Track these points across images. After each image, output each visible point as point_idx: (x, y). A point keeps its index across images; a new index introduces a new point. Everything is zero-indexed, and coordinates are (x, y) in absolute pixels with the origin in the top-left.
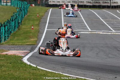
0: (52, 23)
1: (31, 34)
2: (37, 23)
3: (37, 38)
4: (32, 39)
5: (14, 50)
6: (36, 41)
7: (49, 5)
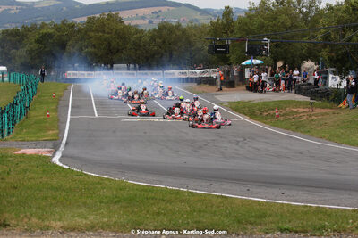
0: (78, 107)
1: (47, 124)
2: (54, 107)
3: (58, 129)
4: (51, 132)
5: (28, 148)
6: (58, 135)
7: (67, 79)
